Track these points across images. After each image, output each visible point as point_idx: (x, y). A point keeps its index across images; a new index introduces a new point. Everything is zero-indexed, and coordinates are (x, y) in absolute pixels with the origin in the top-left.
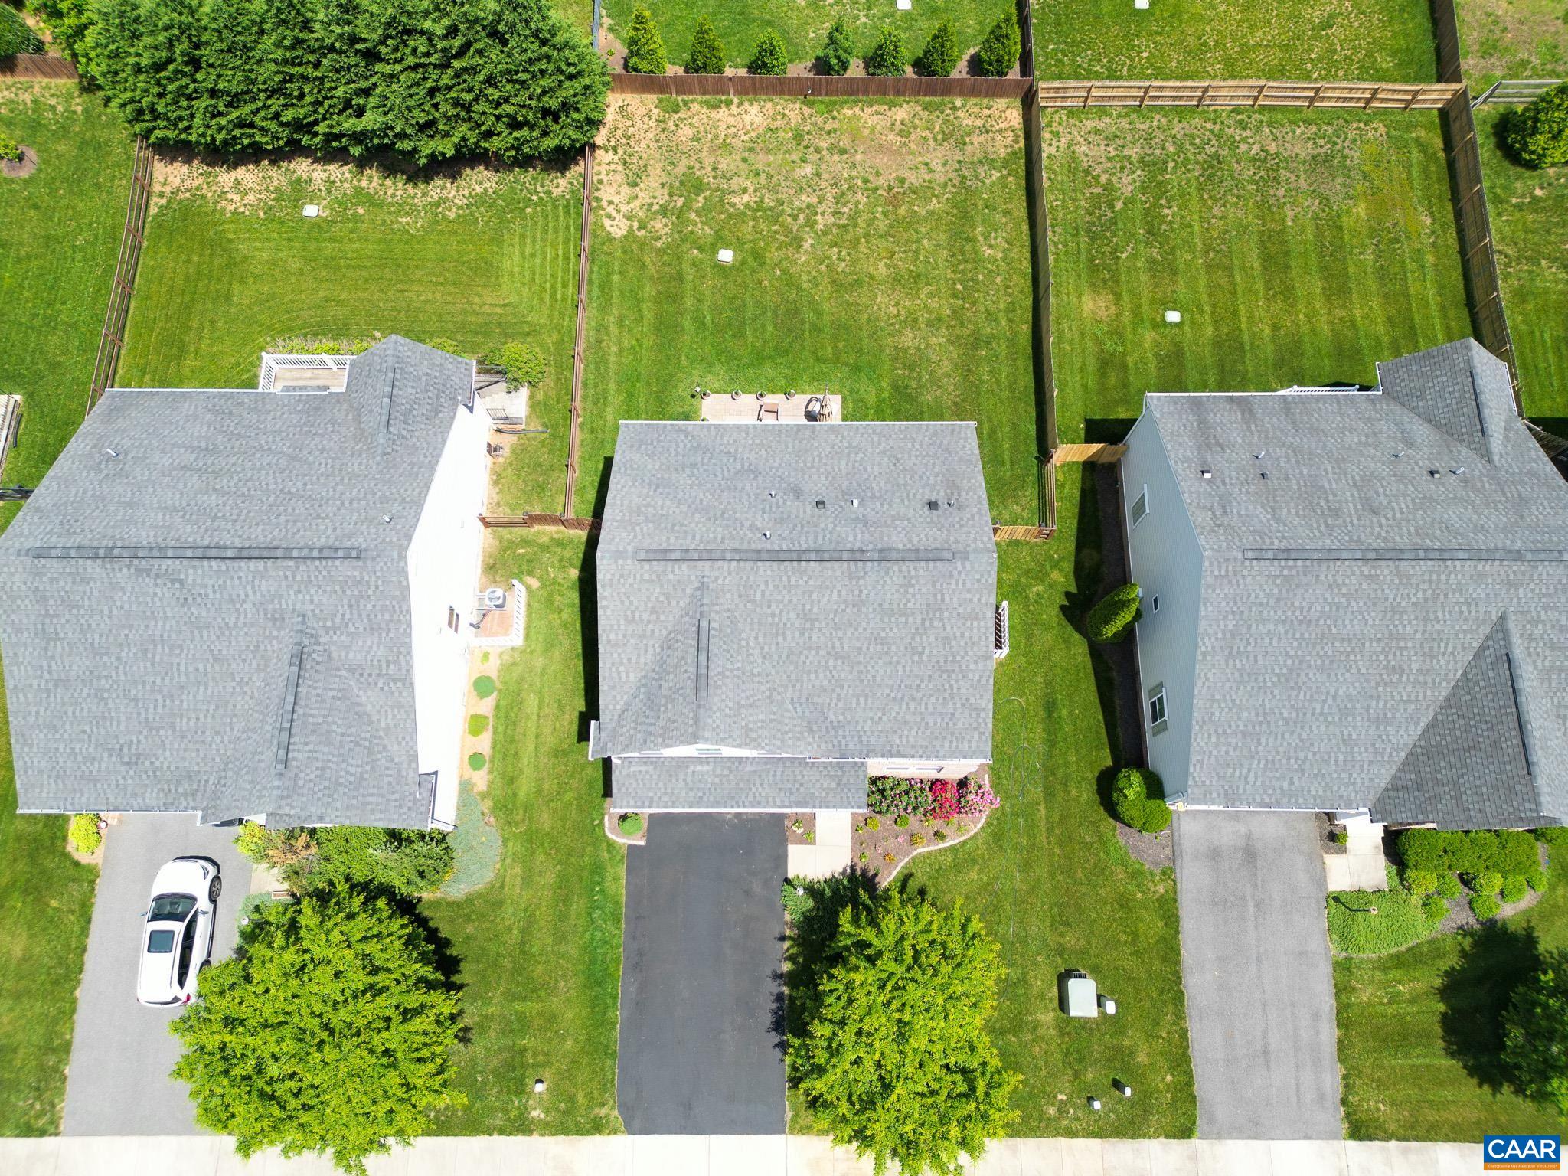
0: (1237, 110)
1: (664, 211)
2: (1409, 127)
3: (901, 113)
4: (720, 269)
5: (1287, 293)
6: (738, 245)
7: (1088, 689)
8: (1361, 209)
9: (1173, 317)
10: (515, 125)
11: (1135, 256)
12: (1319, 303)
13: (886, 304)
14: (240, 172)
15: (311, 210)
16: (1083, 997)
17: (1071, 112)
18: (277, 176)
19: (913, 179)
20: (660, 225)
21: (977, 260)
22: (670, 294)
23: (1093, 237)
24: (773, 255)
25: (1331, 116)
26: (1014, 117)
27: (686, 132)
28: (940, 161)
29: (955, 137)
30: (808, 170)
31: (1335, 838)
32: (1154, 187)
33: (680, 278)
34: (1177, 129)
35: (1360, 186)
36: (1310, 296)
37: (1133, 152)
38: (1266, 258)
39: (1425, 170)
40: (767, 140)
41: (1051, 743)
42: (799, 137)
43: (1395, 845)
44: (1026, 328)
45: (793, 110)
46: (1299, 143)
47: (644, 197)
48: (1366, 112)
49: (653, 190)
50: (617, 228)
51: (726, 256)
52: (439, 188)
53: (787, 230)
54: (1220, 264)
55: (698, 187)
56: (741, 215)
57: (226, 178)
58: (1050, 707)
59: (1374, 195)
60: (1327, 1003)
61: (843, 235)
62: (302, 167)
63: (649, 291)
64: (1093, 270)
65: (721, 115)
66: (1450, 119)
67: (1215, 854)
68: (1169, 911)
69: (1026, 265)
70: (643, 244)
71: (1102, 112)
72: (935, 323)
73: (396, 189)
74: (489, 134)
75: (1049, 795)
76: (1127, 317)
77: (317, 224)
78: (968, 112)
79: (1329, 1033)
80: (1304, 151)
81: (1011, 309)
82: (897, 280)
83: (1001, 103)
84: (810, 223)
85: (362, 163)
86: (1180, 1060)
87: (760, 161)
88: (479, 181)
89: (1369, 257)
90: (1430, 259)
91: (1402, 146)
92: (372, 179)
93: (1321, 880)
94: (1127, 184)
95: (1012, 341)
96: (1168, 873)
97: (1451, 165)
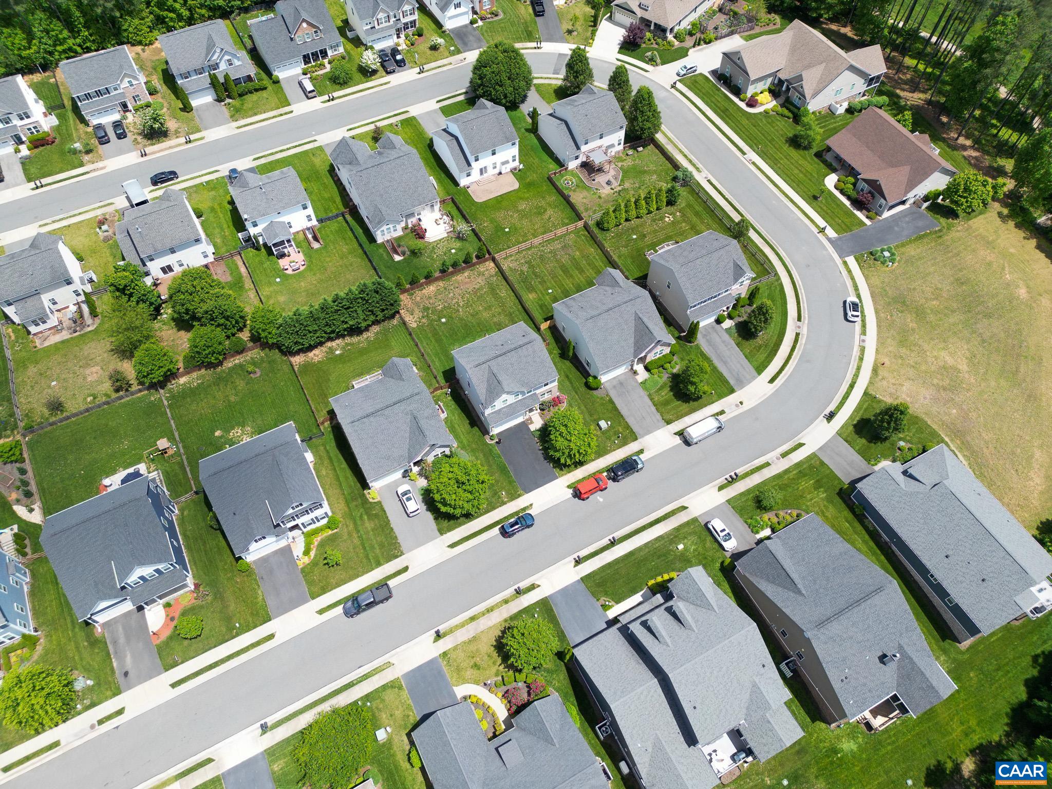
0: (540, 244)
1: (423, 317)
2: (579, 232)
3: (466, 274)
4: (443, 323)
5: (571, 276)
6: (444, 317)
7: (574, 369)
8: (578, 253)
9: (550, 291)
10: (383, 310)
11: (535, 282)
12: (579, 275)
13: (486, 315)
14: (314, 352)
15: (338, 352)
16: (603, 424)
17: (504, 259)
18: (324, 349)
19: (477, 287)
20: (424, 320)
21: (501, 297)
22: (435, 333)
23: (524, 282)
24: (454, 316)
25: (561, 237)
26: (492, 264)
27: (418, 299)
28: (481, 281)
29: (481, 274)
30: (452, 294)
31: (635, 373)
32: (531, 266)
33: (435, 329)
34: (529, 253)
35: (574, 249)
36: (577, 275)
37: (522, 261)
38: (563, 271)
39: (587, 240)
40: (438, 292)
41: (571, 383)
42: (445, 289)
43: (647, 369)
44: (520, 307)
45: (441, 284)
46: (557, 245)
47: (416, 316)
48: (568, 233)
49: (418, 314)
50: (414, 325)
51: (443, 320)
52: (365, 335)
53: (454, 309)
54: (554, 277)
55: (428, 309)
56: (442, 311)
57: (311, 354)
58: (567, 377)
59: (578, 249)
60: (650, 403)
61: (467, 305)
62: (329, 344)
63: (430, 335)
64: (528, 289)
65: (424, 291)
66: (586, 227)
67: (614, 387)
68: (611, 401)
69: (513, 294)
70: (422, 326)
71: (511, 256)
72: (499, 314)
73: (355, 339)
74: (377, 316)
75: (576, 393)
76: (540, 295)
77: (340, 355)
78: (481, 268)
79: (653, 409)
80: (559, 246)
81: (514, 304)
82: (486, 309)
83: (487, 263)
84: (459, 305)
85: (343, 336)
86: (628, 427)
87: (440, 297)
88: (375, 329)
89: (584, 262)
90: (597, 257)
91: (579, 237)
92: (348, 340)
93: (637, 381)
94: (525, 268)
95: (518, 311)
96: (607, 395)
97: (591, 236)
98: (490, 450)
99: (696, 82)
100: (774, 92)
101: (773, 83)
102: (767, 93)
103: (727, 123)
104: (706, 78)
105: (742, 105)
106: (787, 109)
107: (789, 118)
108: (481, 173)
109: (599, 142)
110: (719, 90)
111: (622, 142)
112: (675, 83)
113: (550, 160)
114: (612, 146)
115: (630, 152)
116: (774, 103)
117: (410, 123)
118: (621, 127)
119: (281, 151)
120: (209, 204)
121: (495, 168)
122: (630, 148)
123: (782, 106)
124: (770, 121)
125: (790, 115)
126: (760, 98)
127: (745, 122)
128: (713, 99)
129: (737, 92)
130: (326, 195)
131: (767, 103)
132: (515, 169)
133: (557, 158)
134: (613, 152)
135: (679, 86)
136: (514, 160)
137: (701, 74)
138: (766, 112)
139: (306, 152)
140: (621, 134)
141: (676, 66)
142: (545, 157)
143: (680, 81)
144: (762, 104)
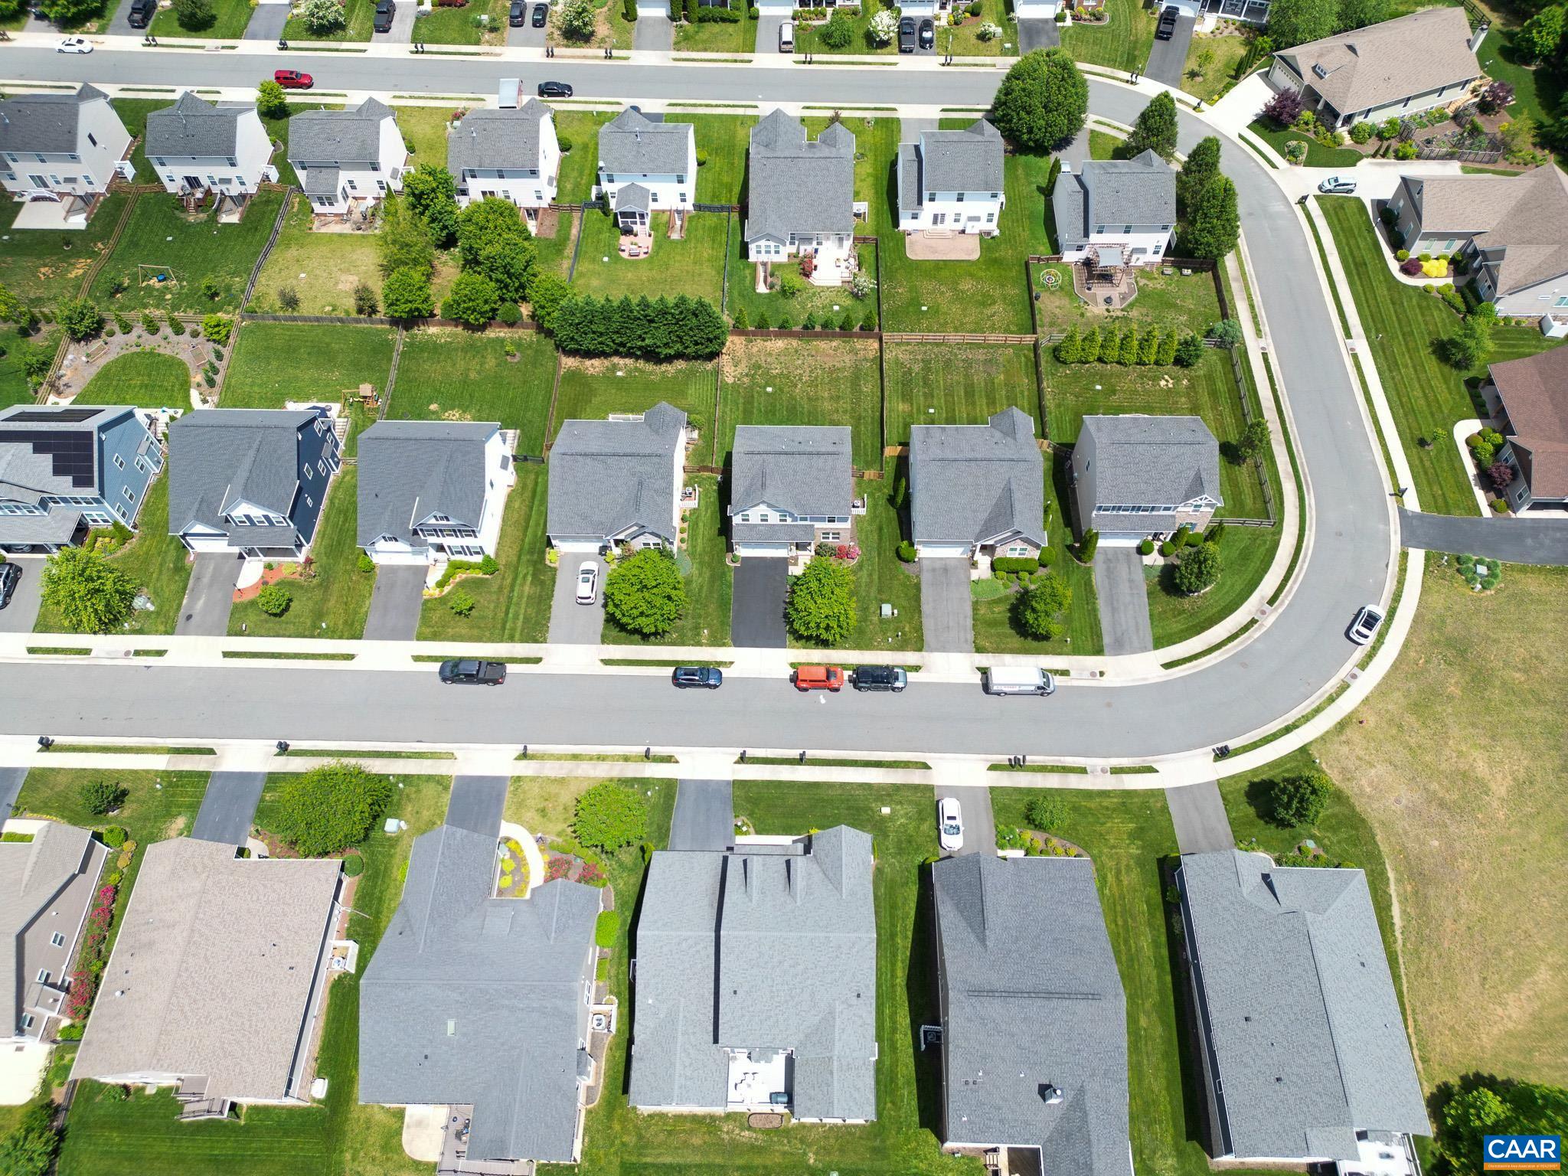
0: (958, 344)
1: (747, 375)
2: (1022, 350)
3: (834, 344)
4: (767, 393)
5: (974, 403)
6: (774, 386)
7: (895, 524)
8: (1002, 377)
9: (932, 411)
10: (696, 343)
11: (919, 392)
12: (985, 407)
13: (827, 406)
14: (593, 361)
15: (619, 374)
16: (887, 609)
17: (897, 344)
18: (607, 363)
19: (838, 365)
20: (745, 380)
21: (861, 391)
22: (749, 400)
23: (903, 385)
24: (786, 389)
25: (991, 346)
26: (876, 345)
27: (755, 350)
28: (848, 360)
29: (853, 351)
30: (800, 362)
31: (974, 565)
32: (927, 369)
33: (753, 396)
34: (936, 350)
35: (1002, 369)
36: (981, 405)
37: (919, 357)
38: (966, 393)
39: (1026, 364)
40: (785, 352)
41: (880, 539)
42: (796, 351)
43: (993, 567)
44: (878, 414)
45: (795, 343)
46: (981, 355)
47: (739, 370)
48: (1005, 346)
49: (743, 368)
50: (730, 380)
51: (769, 389)
52: (664, 367)
53: (792, 382)
54: (949, 393)
55: (760, 367)
56: (775, 377)
57: (588, 363)
58: (880, 529)
59: (1007, 373)
60: (969, 612)
61: (813, 383)
62: (616, 360)
63: (741, 400)
64: (903, 396)
65: (768, 343)
66: (1036, 346)
67: (934, 570)
68: (918, 587)
69: (879, 394)
70: (739, 386)
71: (908, 344)
72: (845, 412)
73: (650, 367)
74: (686, 348)
75: (879, 554)
76: (915, 410)
77: (622, 378)
78: (859, 344)
79: (970, 622)
80: (982, 358)
81: (873, 407)
82: (832, 398)
83: (871, 340)
84: (800, 379)
85: (637, 358)
86: (919, 629)
87: (782, 359)
88: (680, 364)
89: (1004, 393)
90: (1026, 393)
91: (1018, 356)
92: (641, 364)
93: (969, 577)
94: (916, 368)
95: (873, 418)
96: (917, 576)
97: (1036, 362)
98: (724, 573)
99: (1342, 207)
100: (1459, 265)
101: (1462, 251)
102: (1444, 263)
103: (1351, 284)
104: (1363, 207)
105: (1394, 266)
106: (1464, 297)
107: (1458, 311)
108: (935, 222)
109: (1119, 238)
110: (1371, 231)
111: (1162, 251)
112: (1305, 198)
113: (1046, 240)
114: (1143, 251)
115: (1169, 270)
116: (1450, 281)
117: (890, 126)
118: (1165, 228)
119: (707, 106)
120: (586, 139)
121: (956, 221)
122: (1174, 264)
123: (1459, 289)
124: (1424, 304)
125: (1463, 308)
126: (1426, 266)
127: (1382, 291)
128: (1352, 242)
129: (1398, 243)
130: (726, 179)
131: (1438, 276)
132: (989, 234)
133: (1056, 240)
134: (1139, 261)
135: (1312, 205)
136: (989, 221)
137: (1358, 200)
138: (1426, 290)
139: (735, 117)
140: (1163, 239)
141: (1322, 175)
142: (1042, 233)
143: (1317, 197)
144: (1427, 276)
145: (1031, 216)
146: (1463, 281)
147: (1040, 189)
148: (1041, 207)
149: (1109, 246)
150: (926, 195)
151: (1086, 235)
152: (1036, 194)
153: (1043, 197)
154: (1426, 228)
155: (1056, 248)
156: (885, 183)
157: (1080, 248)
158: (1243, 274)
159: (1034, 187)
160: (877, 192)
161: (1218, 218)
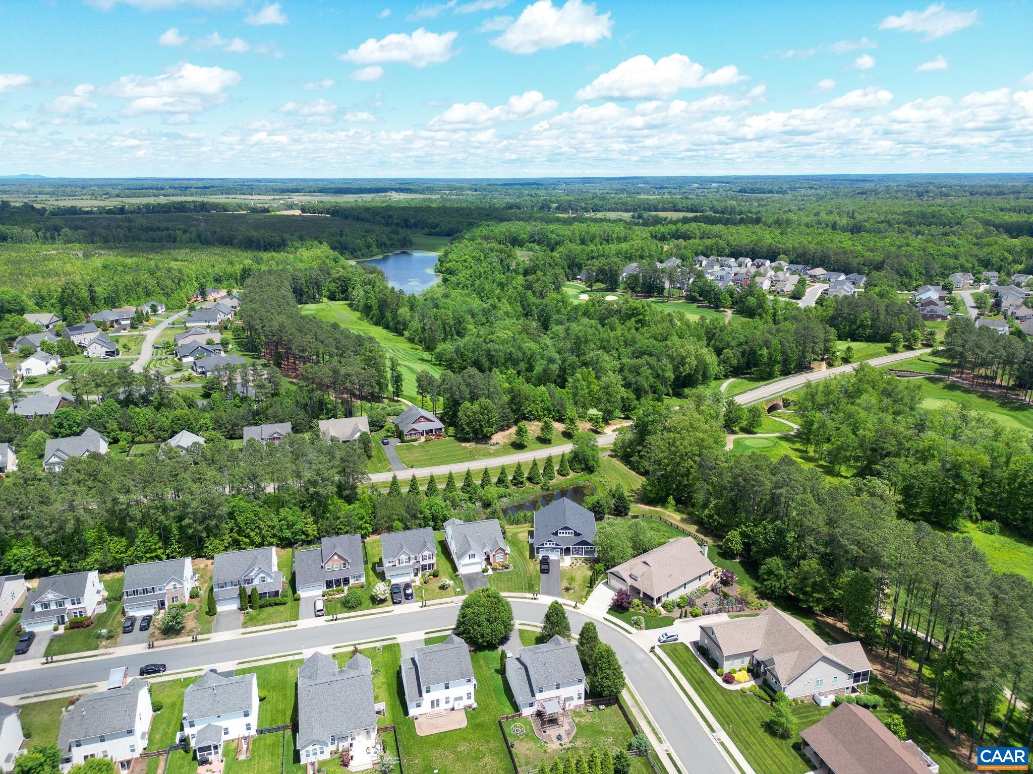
99: (675, 650)
101: (751, 663)
105: (719, 680)
106: (765, 691)
107: (767, 701)
108: (433, 706)
109: (554, 693)
110: (697, 661)
111: (583, 696)
112: (653, 648)
114: (571, 698)
115: (591, 708)
116: (753, 682)
117: (393, 649)
118: (580, 681)
119: (266, 659)
120: (174, 699)
121: (447, 702)
122: (593, 704)
123: (760, 687)
124: (746, 700)
125: (768, 698)
126: (737, 676)
127: (719, 697)
128: (690, 670)
129: (715, 666)
130: (281, 707)
131: (745, 682)
132: (470, 707)
133: (515, 702)
134: (571, 705)
136: (469, 698)
137: (682, 643)
138: (743, 691)
139: (285, 663)
141: (657, 633)
142: (505, 699)
143: (660, 646)
144: (739, 682)
145: (495, 690)
146: (760, 681)
147: (496, 671)
148: (501, 682)
149: (550, 700)
150: (424, 689)
151: (533, 695)
152: (495, 674)
153: (500, 676)
154: (726, 654)
155: (516, 708)
156: (395, 686)
157: (531, 705)
158: (636, 702)
159: (493, 670)
160: (390, 694)
161: (609, 669)
